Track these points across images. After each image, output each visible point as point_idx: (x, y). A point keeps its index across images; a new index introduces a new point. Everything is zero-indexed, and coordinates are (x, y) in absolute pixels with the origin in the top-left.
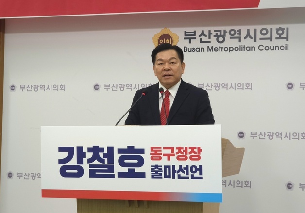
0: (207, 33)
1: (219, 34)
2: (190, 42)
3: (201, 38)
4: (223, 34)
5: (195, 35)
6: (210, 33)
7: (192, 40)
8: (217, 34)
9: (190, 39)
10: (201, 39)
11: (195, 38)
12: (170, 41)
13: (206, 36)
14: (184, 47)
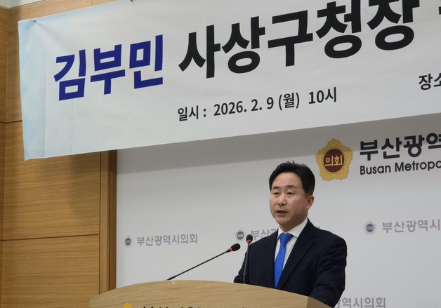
0: (393, 142)
1: (411, 143)
2: (369, 159)
3: (385, 150)
4: (417, 142)
5: (376, 147)
6: (399, 143)
7: (372, 155)
8: (408, 143)
9: (369, 154)
10: (385, 153)
11: (376, 152)
13: (392, 147)
14: (361, 167)
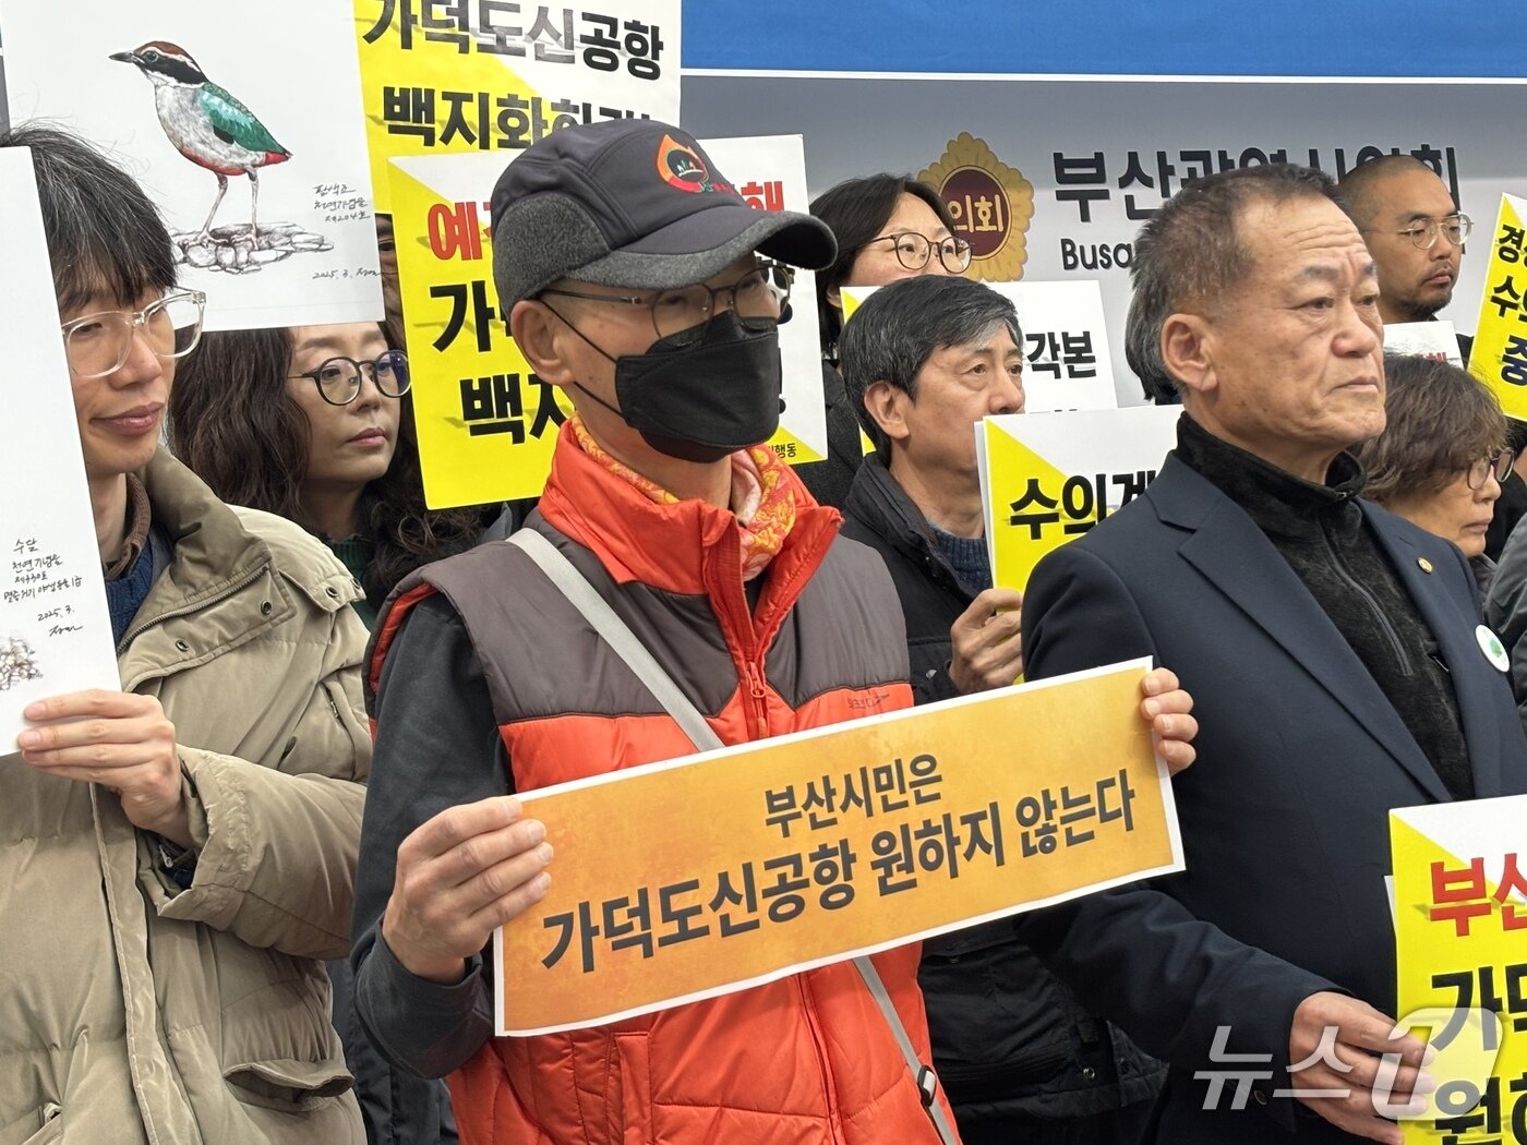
0: (1150, 168)
1: (1200, 171)
2: (1085, 216)
3: (1128, 191)
5: (1100, 177)
6: (1166, 171)
7: (1092, 204)
8: (1192, 171)
9: (1084, 199)
10: (1129, 200)
11: (1104, 195)
12: (993, 210)
13: (1148, 182)
14: (1065, 242)
